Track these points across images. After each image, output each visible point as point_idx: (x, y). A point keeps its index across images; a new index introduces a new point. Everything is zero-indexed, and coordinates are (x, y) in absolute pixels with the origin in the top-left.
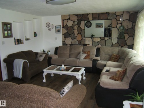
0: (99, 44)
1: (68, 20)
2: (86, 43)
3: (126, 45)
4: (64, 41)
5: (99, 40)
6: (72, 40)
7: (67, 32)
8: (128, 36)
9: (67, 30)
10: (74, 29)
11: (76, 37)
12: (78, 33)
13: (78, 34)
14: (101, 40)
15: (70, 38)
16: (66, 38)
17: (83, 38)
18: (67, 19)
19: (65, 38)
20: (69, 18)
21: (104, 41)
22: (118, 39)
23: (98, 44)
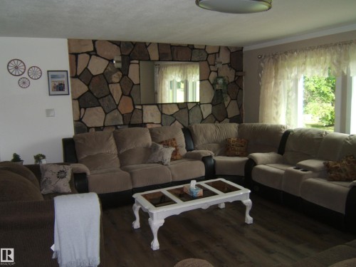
0: (176, 120)
1: (91, 56)
2: (145, 121)
3: (227, 117)
4: (80, 120)
5: (175, 111)
6: (106, 114)
7: (89, 91)
8: (229, 99)
9: (88, 85)
10: (112, 83)
11: (118, 105)
12: (123, 94)
13: (123, 97)
14: (180, 109)
15: (100, 109)
16: (85, 109)
17: (137, 107)
18: (88, 53)
19: (83, 110)
20: (95, 50)
21: (185, 111)
22: (213, 106)
23: (174, 119)
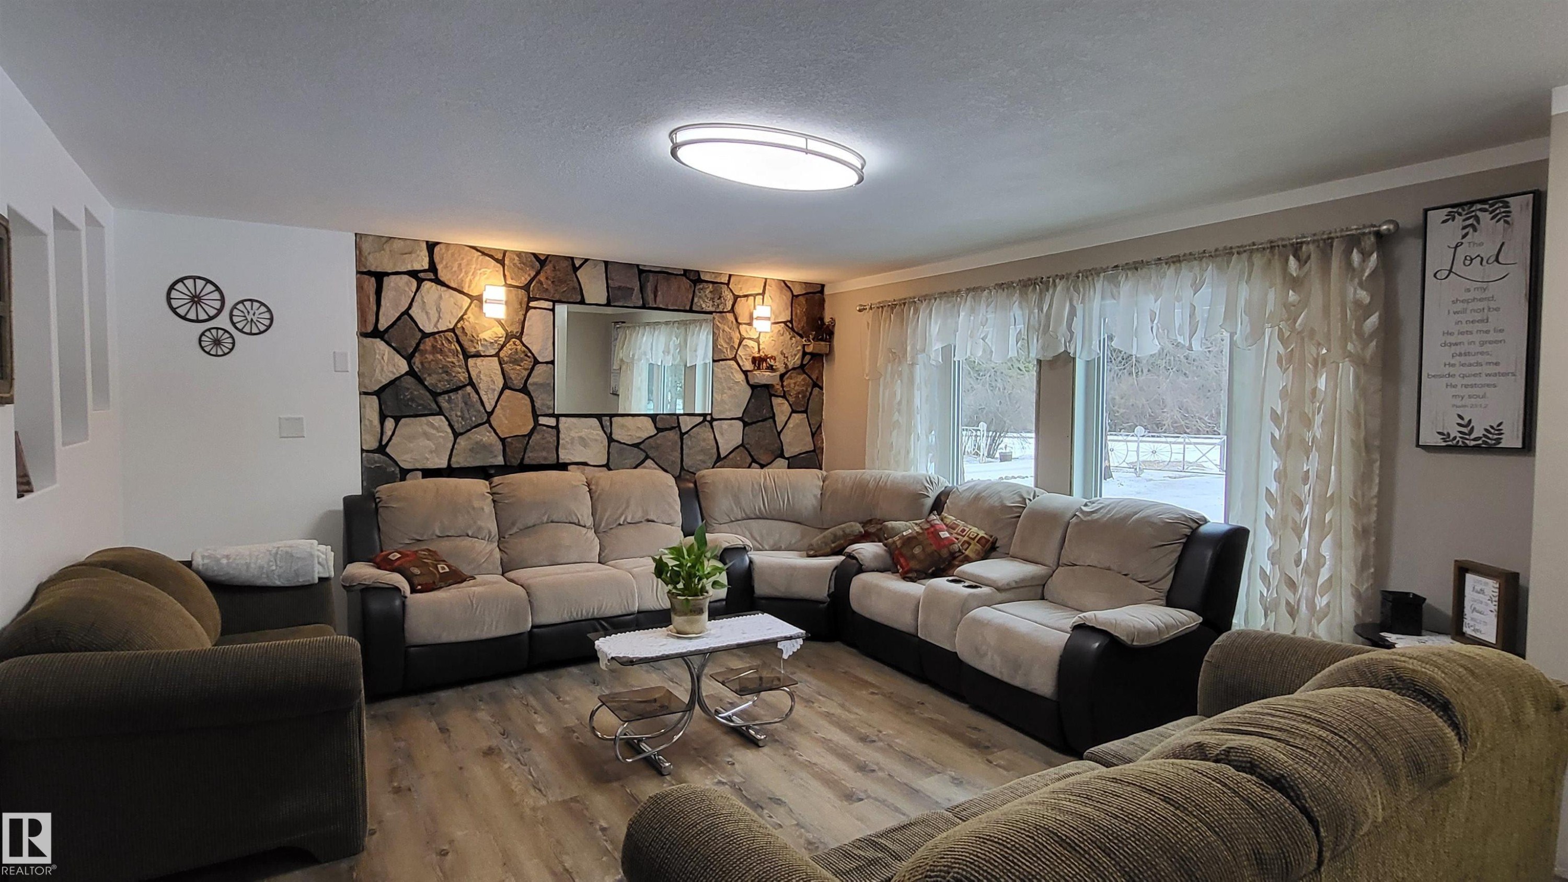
0: (647, 457)
1: (420, 282)
2: (564, 457)
3: (782, 455)
4: (381, 449)
5: (645, 435)
6: (456, 435)
7: (411, 372)
8: (786, 408)
9: (409, 358)
10: (477, 355)
11: (490, 414)
12: (506, 386)
13: (507, 392)
14: (659, 430)
15: (439, 421)
16: (397, 420)
17: (543, 420)
18: (413, 274)
19: (390, 423)
20: (433, 268)
21: (673, 435)
22: (746, 424)
23: (643, 456)
